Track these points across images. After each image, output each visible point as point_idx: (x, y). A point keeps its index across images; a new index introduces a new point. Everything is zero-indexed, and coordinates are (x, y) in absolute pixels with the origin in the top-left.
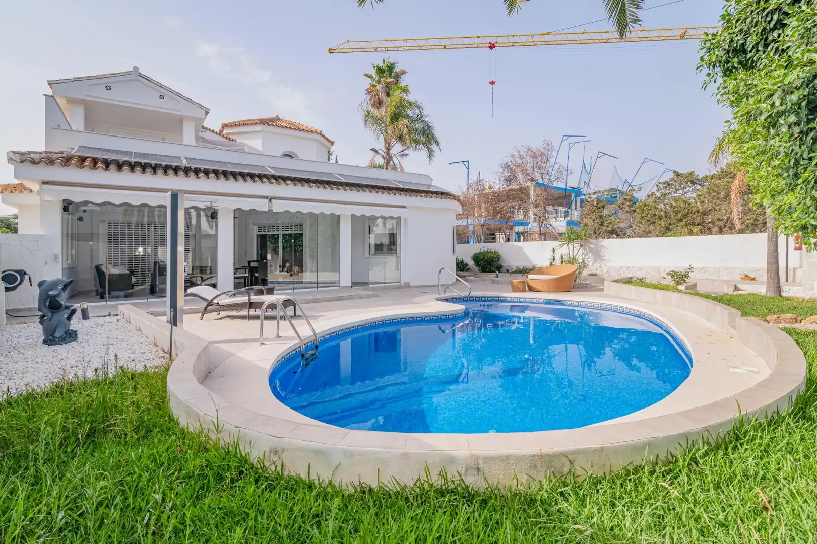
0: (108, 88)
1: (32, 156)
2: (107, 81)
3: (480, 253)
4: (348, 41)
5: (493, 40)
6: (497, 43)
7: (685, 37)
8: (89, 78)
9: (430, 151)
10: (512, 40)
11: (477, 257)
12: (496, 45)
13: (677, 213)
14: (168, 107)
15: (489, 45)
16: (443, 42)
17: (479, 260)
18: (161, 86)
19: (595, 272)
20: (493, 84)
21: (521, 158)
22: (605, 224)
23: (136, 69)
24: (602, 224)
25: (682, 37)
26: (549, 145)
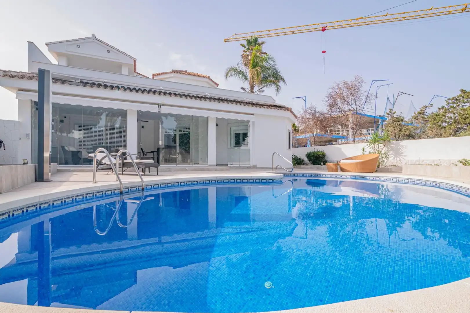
0: (78, 46)
1: (12, 73)
2: (78, 43)
3: (311, 153)
4: (235, 34)
5: (324, 26)
6: (326, 27)
7: (466, 10)
8: (68, 41)
9: (278, 86)
10: (337, 24)
11: (309, 155)
12: (326, 28)
13: (465, 119)
14: (111, 57)
15: (322, 29)
16: (292, 30)
17: (311, 157)
18: (108, 45)
19: (395, 164)
20: (324, 53)
21: (339, 89)
22: (403, 130)
23: (93, 35)
24: (401, 131)
25: (463, 11)
26: (359, 80)
